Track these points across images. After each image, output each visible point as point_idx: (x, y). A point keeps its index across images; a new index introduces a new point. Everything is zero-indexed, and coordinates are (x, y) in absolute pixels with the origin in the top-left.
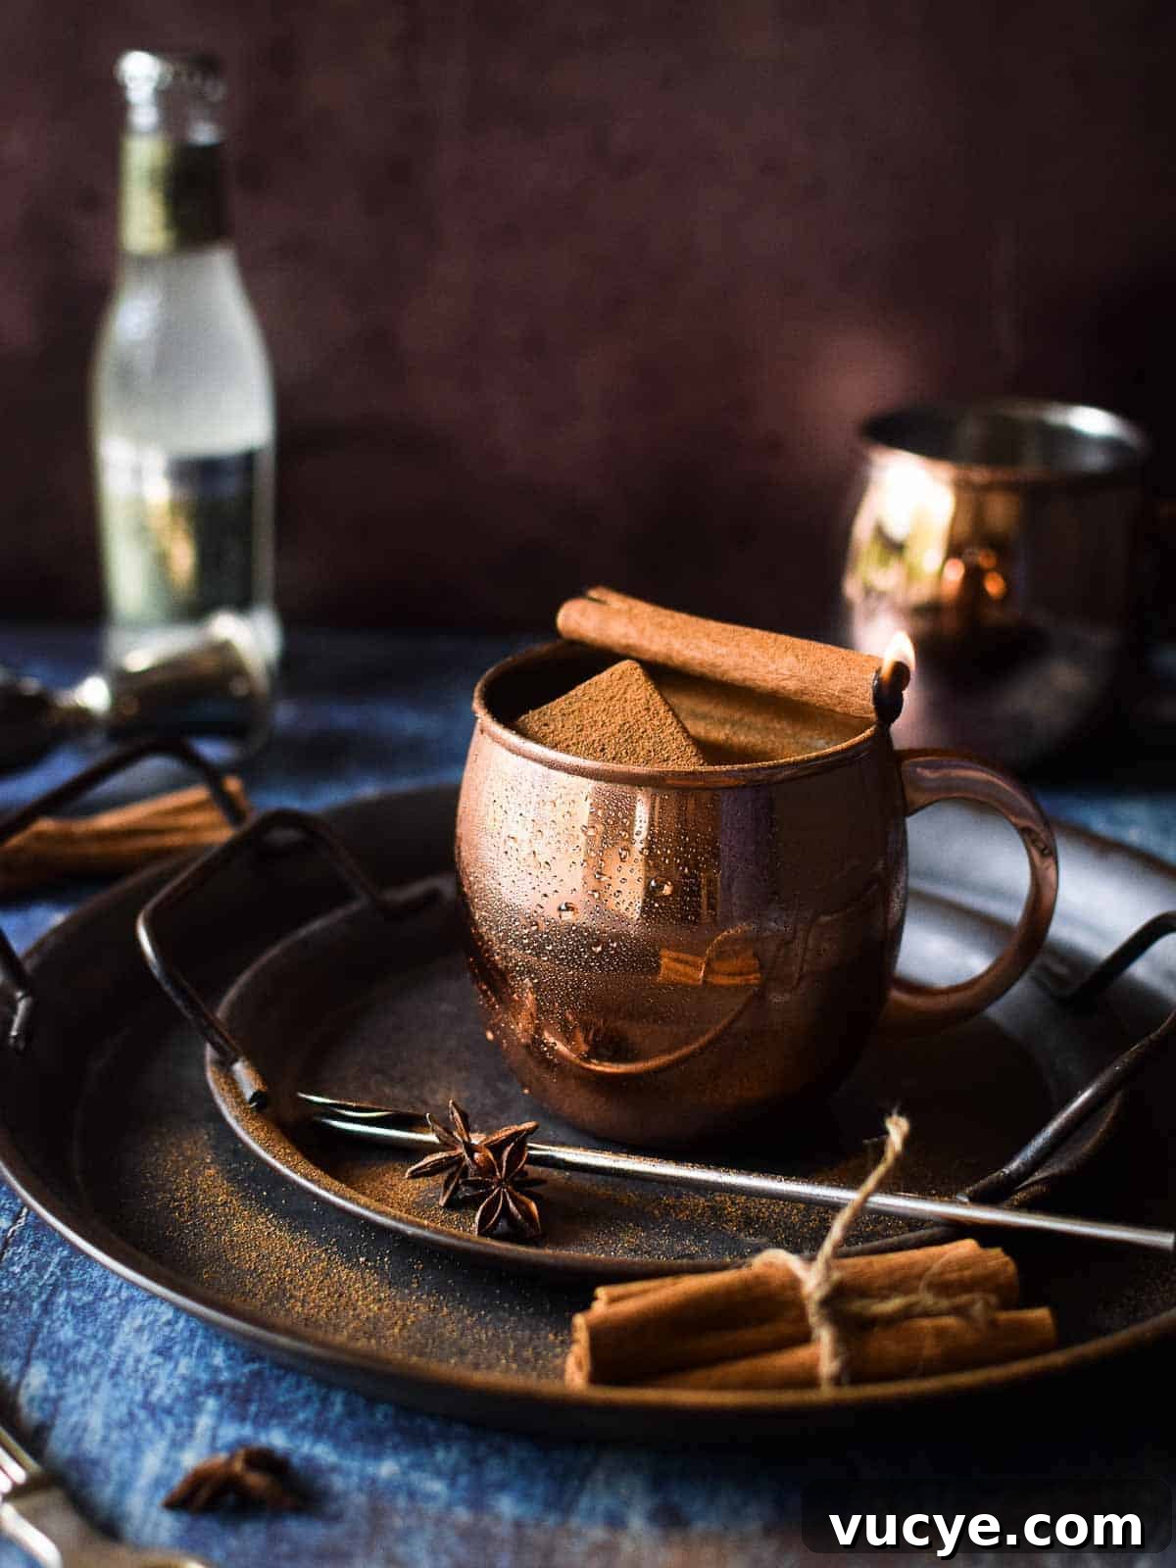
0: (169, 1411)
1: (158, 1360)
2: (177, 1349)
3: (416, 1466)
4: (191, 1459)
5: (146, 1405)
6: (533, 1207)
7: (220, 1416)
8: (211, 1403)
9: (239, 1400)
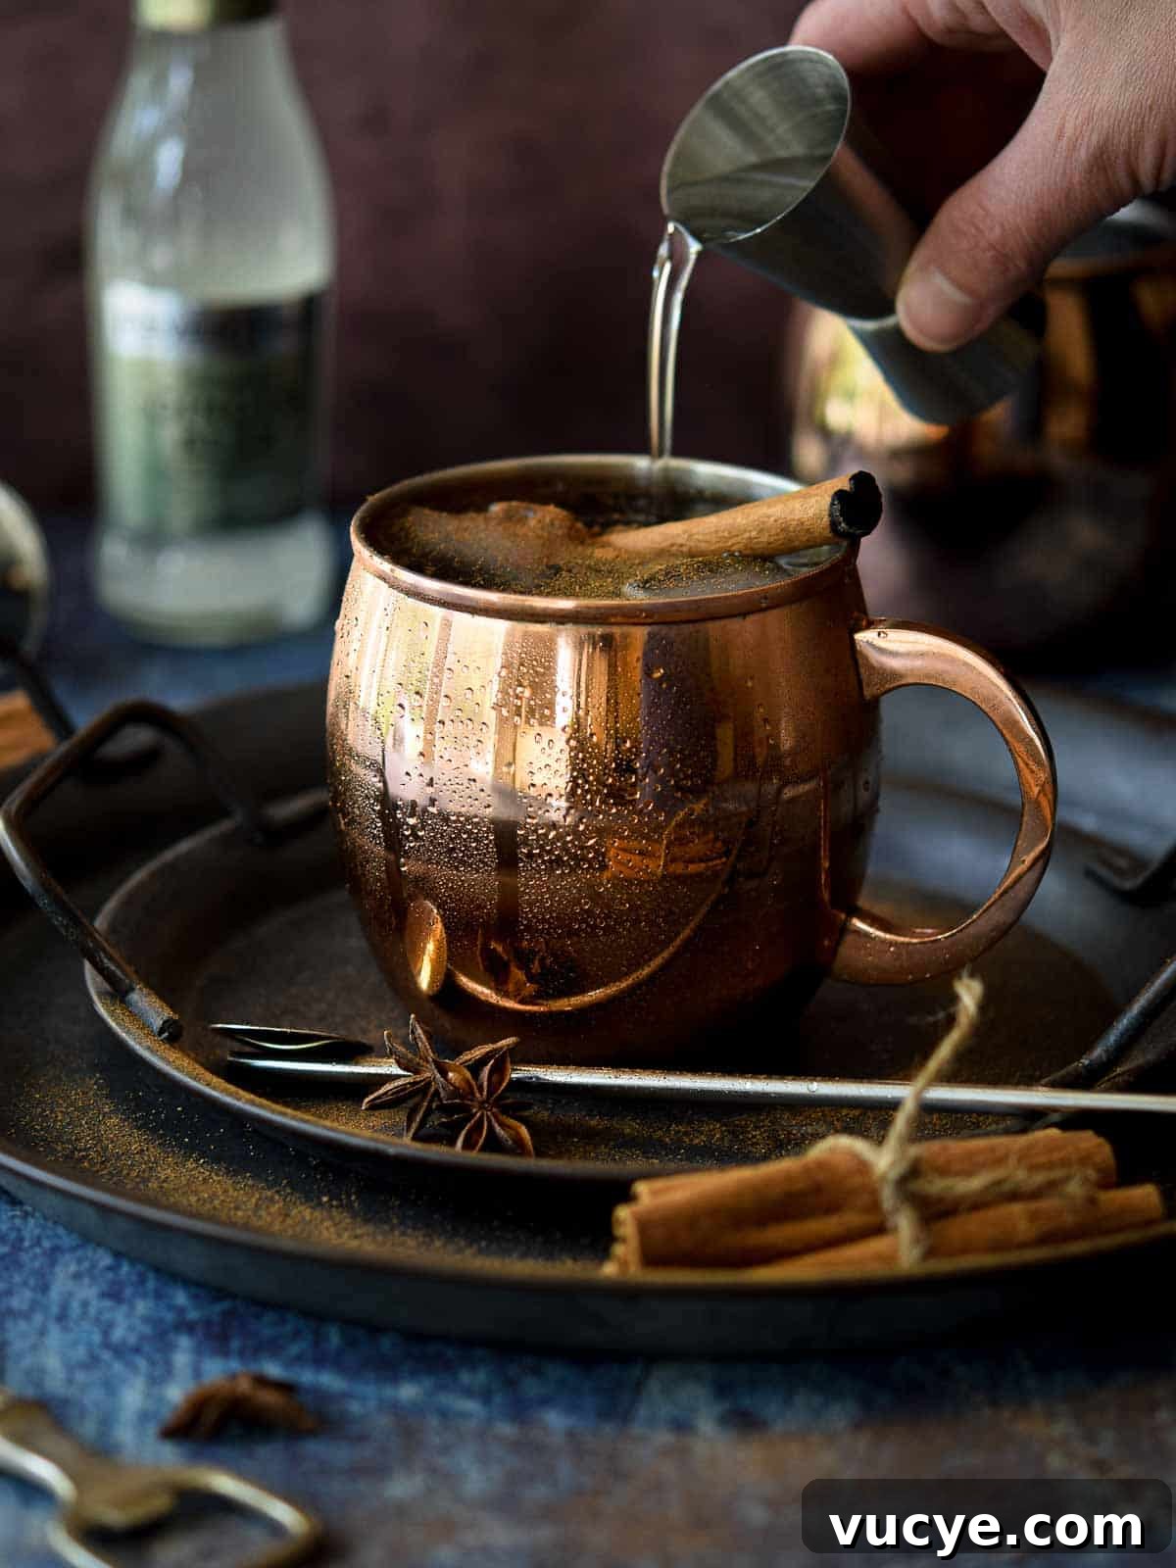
0: (137, 1350)
1: (108, 1303)
2: (128, 1292)
3: (442, 1387)
4: (176, 1394)
5: (107, 1345)
6: (524, 1131)
7: (198, 1352)
8: (184, 1342)
9: (216, 1338)
